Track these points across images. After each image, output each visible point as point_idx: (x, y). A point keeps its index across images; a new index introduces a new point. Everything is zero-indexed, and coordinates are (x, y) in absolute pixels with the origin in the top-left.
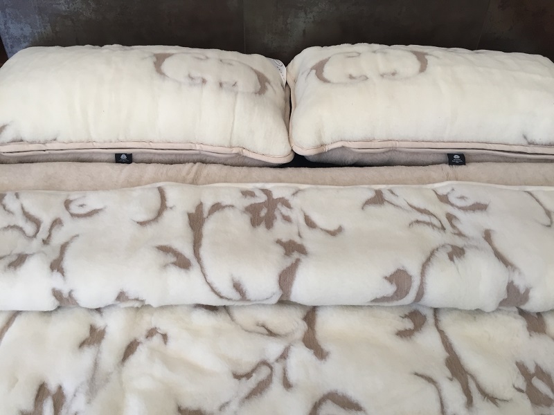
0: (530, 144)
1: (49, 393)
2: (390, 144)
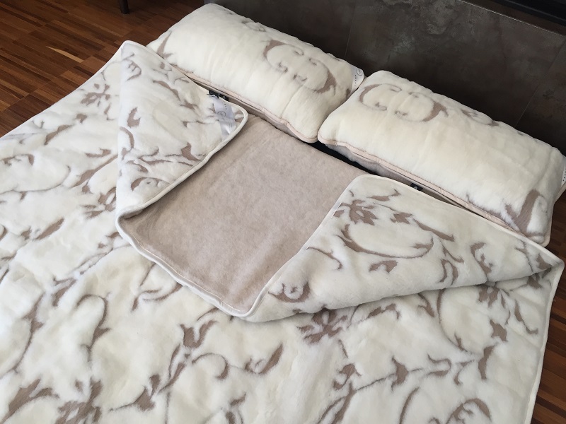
0: (470, 202)
2: (374, 159)
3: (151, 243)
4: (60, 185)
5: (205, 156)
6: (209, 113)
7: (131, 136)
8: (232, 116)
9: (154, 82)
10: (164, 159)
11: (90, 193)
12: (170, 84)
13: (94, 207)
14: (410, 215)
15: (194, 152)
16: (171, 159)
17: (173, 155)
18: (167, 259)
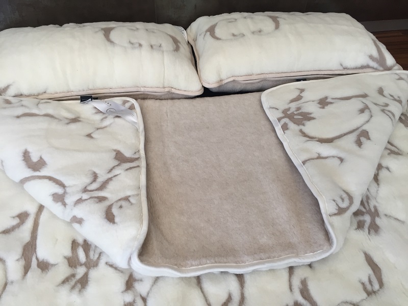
0: (345, 68)
1: (78, 244)
2: (262, 76)
3: (186, 258)
4: (6, 284)
5: (139, 151)
6: (98, 117)
7: (50, 179)
8: (122, 108)
9: (18, 117)
10: (110, 176)
11: (53, 265)
12: (35, 111)
13: (73, 275)
14: (326, 98)
15: (128, 154)
16: (116, 172)
17: (114, 167)
18: (217, 259)
